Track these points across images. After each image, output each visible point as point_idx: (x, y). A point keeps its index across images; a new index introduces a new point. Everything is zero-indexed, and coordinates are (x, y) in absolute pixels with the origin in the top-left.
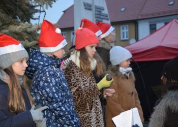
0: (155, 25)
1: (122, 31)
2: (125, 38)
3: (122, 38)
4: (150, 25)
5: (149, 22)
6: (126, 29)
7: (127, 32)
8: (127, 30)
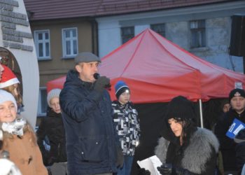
0: (132, 28)
1: (64, 39)
2: (72, 55)
3: (65, 55)
4: (123, 29)
5: (121, 23)
6: (74, 35)
7: (75, 42)
8: (76, 38)
